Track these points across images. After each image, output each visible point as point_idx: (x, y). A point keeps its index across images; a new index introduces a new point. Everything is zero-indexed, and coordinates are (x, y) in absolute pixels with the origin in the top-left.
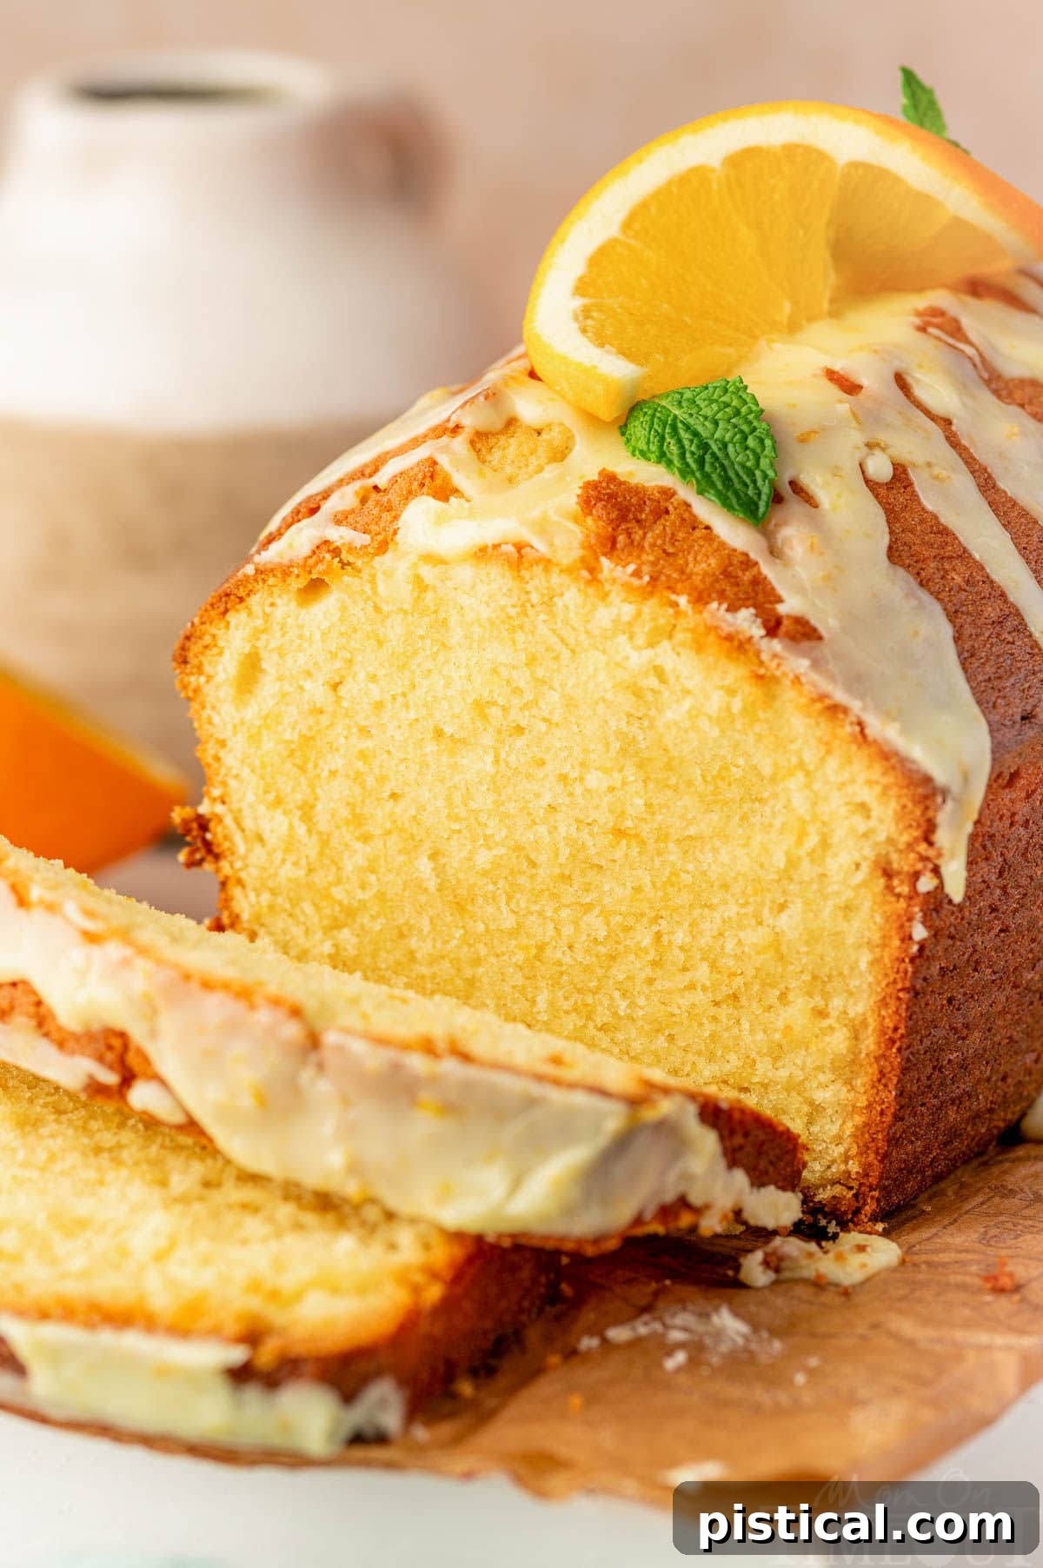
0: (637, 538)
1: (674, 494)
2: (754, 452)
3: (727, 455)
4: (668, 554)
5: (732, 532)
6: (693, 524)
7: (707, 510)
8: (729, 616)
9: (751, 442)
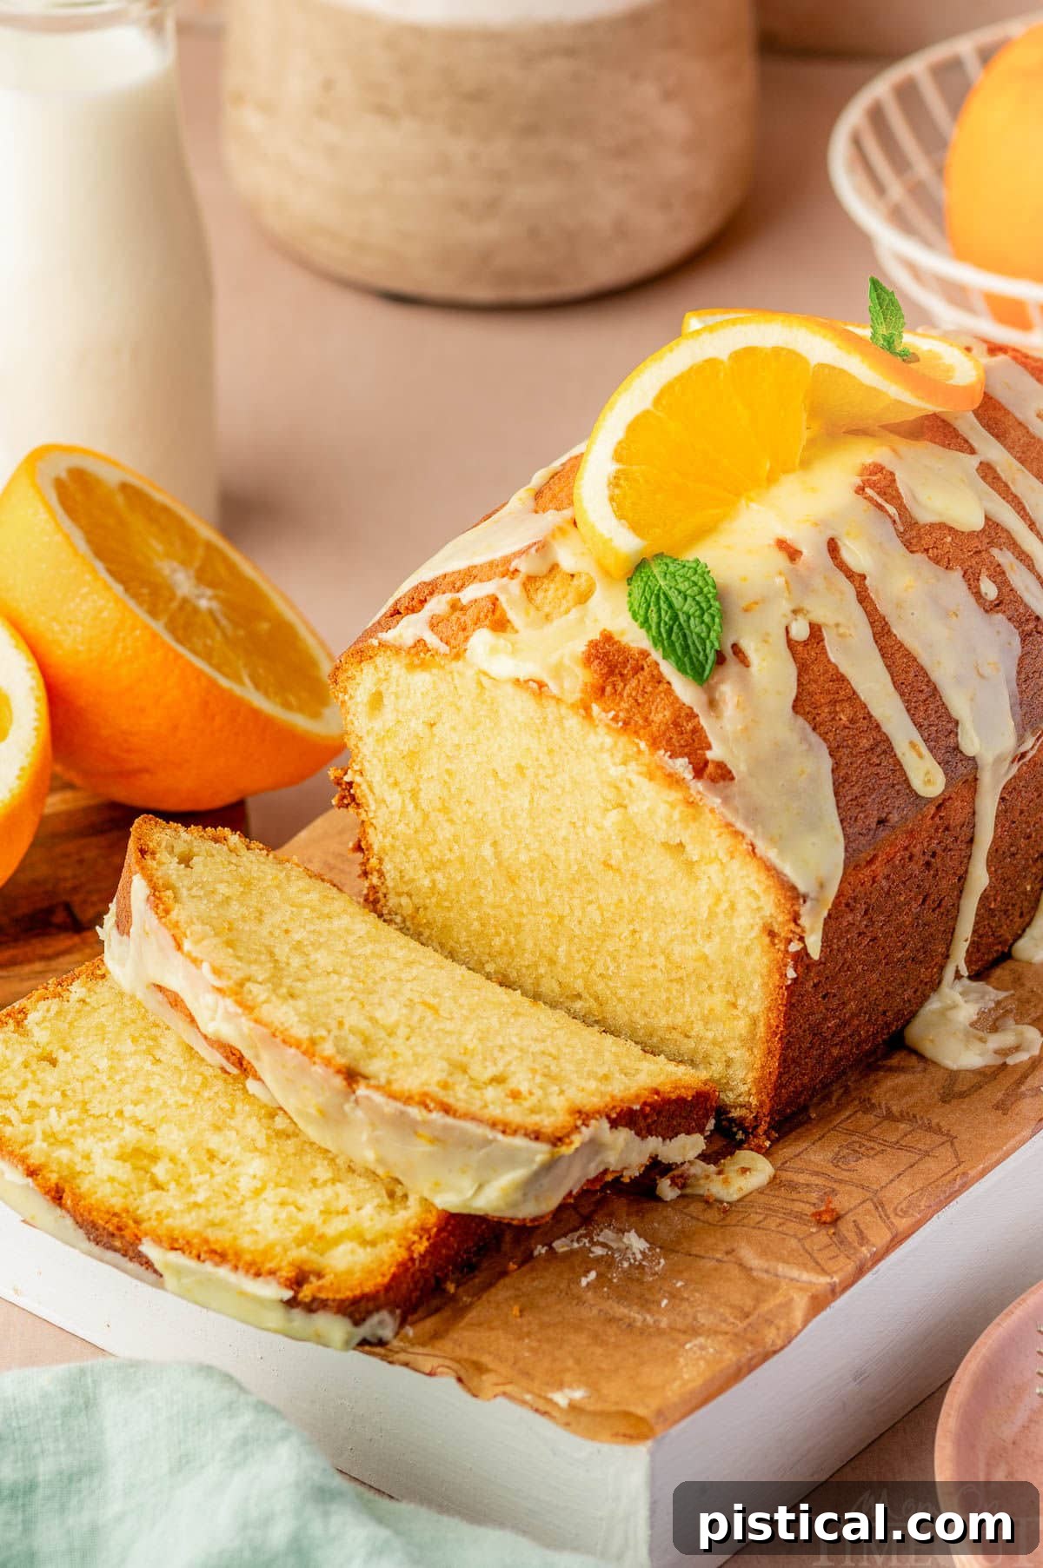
0: (619, 688)
1: (649, 655)
2: (707, 626)
3: (689, 626)
4: (639, 704)
5: (685, 691)
6: (659, 679)
7: (668, 670)
8: (670, 761)
9: (706, 618)
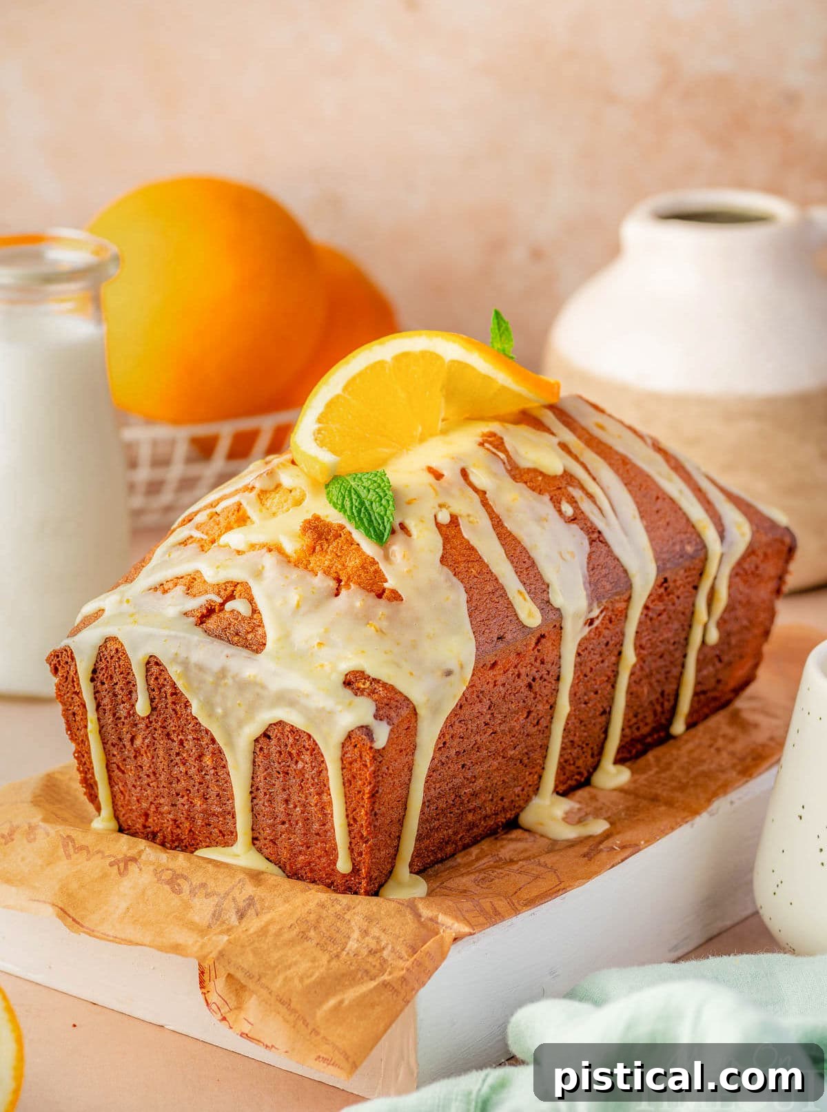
0: (325, 547)
1: (345, 527)
2: (384, 507)
3: (372, 509)
4: (338, 556)
5: (369, 548)
6: (351, 542)
7: (358, 536)
9: (384, 502)
